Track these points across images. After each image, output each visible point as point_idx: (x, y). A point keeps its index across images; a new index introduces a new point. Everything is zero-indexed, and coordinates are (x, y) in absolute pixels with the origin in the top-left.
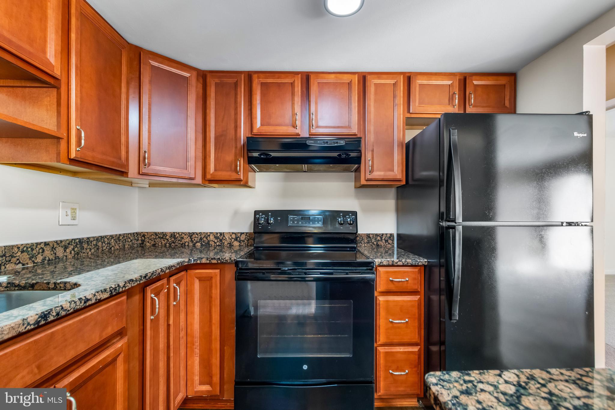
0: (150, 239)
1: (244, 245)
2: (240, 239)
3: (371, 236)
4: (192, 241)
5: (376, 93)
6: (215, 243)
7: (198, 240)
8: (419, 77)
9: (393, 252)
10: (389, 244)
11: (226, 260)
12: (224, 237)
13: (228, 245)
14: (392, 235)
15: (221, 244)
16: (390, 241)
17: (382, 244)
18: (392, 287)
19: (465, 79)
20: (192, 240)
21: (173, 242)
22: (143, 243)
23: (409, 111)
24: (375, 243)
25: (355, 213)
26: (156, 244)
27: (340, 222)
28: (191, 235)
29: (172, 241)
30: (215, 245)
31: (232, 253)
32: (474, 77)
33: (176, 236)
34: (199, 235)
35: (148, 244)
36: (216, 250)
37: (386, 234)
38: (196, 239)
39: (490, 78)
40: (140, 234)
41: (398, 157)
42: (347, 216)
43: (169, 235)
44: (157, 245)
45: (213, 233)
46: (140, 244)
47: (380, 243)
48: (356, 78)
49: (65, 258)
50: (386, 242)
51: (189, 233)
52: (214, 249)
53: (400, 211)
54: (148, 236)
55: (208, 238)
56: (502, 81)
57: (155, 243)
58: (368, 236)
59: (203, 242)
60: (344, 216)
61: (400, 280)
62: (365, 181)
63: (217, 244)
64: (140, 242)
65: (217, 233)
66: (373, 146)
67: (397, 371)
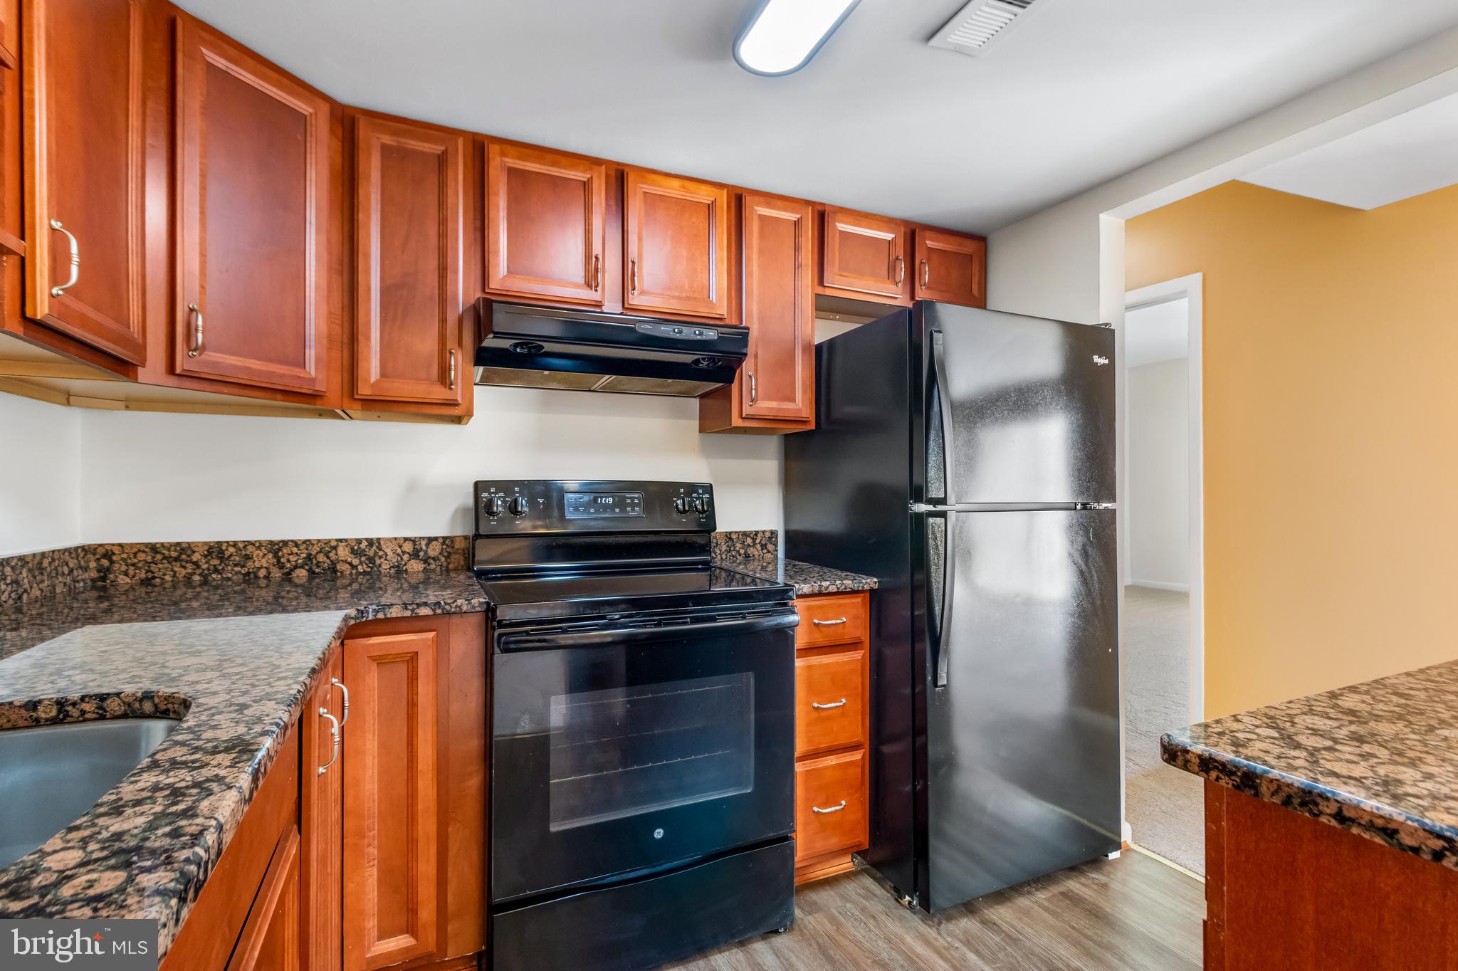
0: (133, 565)
1: (438, 569)
2: (426, 552)
3: (734, 537)
4: (281, 566)
5: (762, 235)
6: (354, 567)
7: (300, 561)
8: (839, 216)
9: (776, 569)
10: (769, 552)
11: (456, 607)
12: (380, 549)
13: (393, 571)
14: (774, 534)
15: (372, 568)
16: (770, 547)
17: (756, 553)
18: (819, 639)
19: (913, 234)
20: (279, 561)
21: (216, 571)
22: (103, 579)
23: (821, 283)
24: (742, 551)
25: (709, 489)
26: (154, 578)
27: (681, 507)
28: (275, 548)
29: (212, 568)
30: (354, 571)
32: (928, 233)
33: (227, 554)
34: (301, 547)
35: (123, 580)
36: (355, 586)
37: (764, 532)
38: (293, 558)
39: (952, 239)
40: (94, 550)
41: (802, 372)
42: (694, 495)
43: (204, 550)
44: (158, 580)
45: (346, 540)
46: (93, 580)
47: (751, 551)
48: (723, 198)
50: (762, 549)
51: (271, 543)
52: (350, 585)
53: (791, 484)
54: (124, 556)
55: (332, 555)
56: (969, 247)
57: (150, 575)
58: (728, 536)
59: (314, 568)
60: (688, 494)
61: (834, 622)
62: (740, 420)
63: (360, 569)
64: (94, 574)
65: (359, 541)
66: (757, 346)
67: (826, 805)
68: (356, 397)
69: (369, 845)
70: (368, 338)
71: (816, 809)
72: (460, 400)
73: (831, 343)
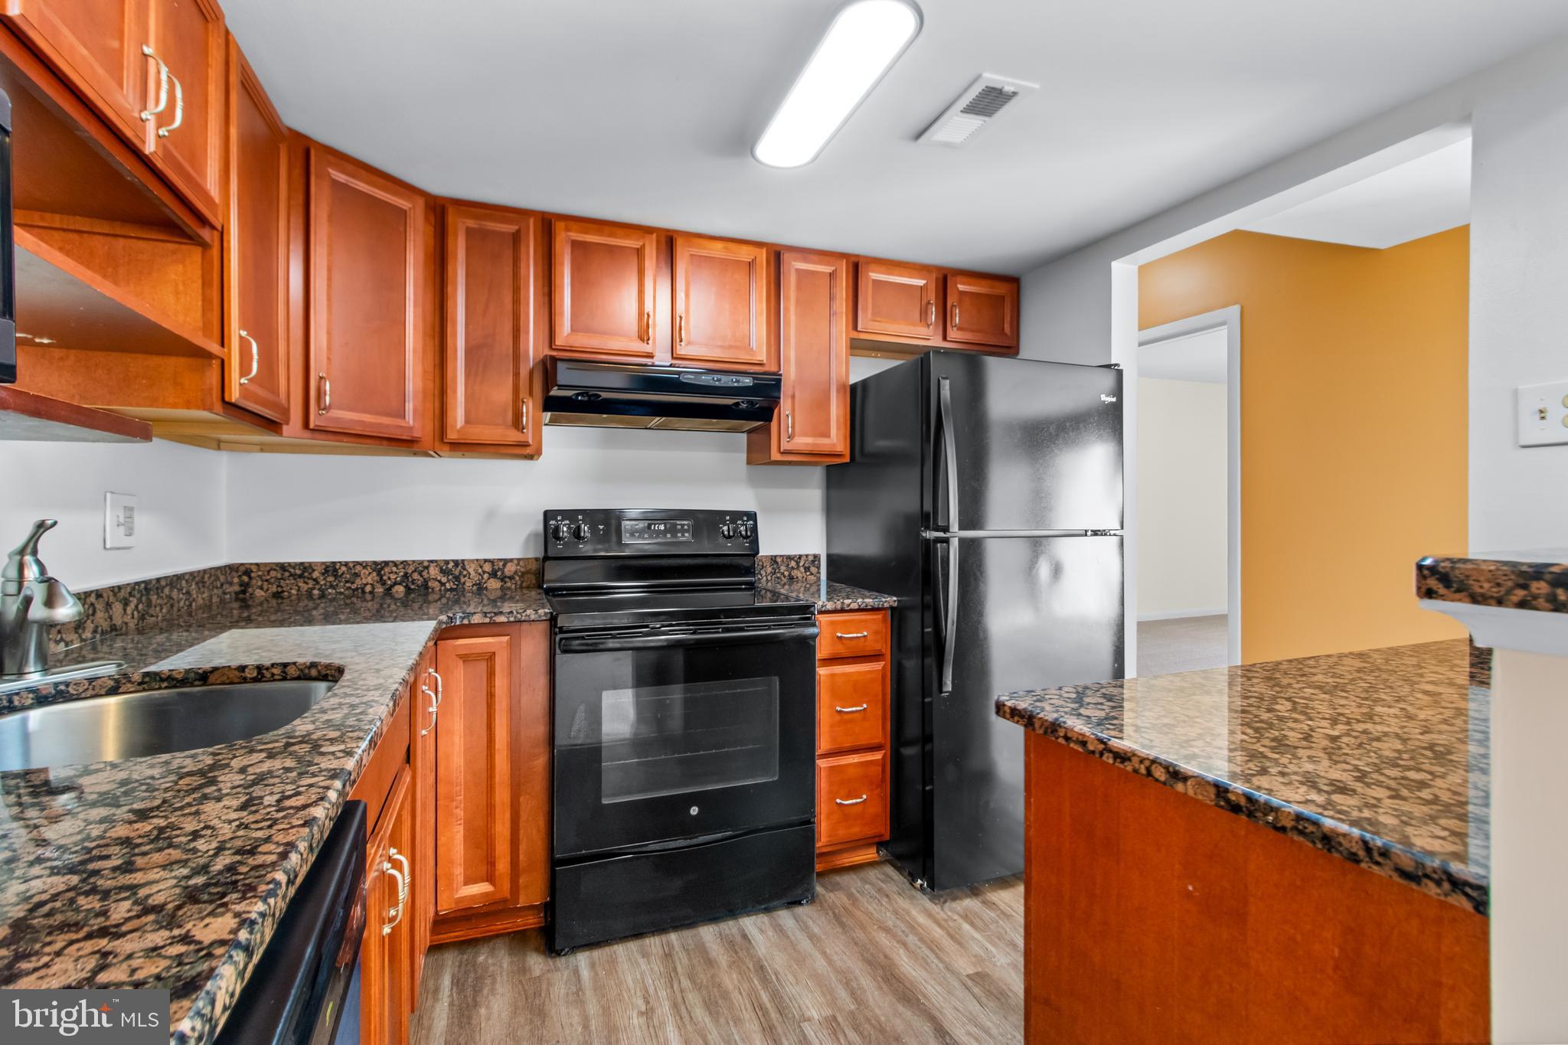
0: (267, 581)
1: (513, 587)
2: (503, 573)
3: (779, 560)
4: (383, 583)
5: (799, 287)
6: (443, 584)
7: (399, 579)
8: (872, 266)
9: (819, 590)
10: (812, 574)
11: (526, 615)
12: (465, 569)
13: (475, 588)
14: (816, 557)
15: (457, 585)
16: (813, 570)
17: (800, 575)
18: (841, 650)
19: (945, 279)
20: (381, 579)
21: (332, 586)
22: (244, 592)
23: (855, 327)
24: (786, 573)
25: (752, 516)
26: (283, 592)
27: (726, 533)
28: (379, 567)
29: (328, 584)
30: (443, 588)
31: (484, 606)
32: (959, 278)
33: (340, 572)
34: (400, 567)
35: (259, 593)
36: (444, 601)
37: (807, 556)
38: (393, 576)
39: (984, 282)
40: (238, 568)
41: (837, 411)
42: (739, 522)
43: (321, 569)
44: (286, 593)
45: (436, 561)
46: (237, 593)
47: (795, 573)
48: (762, 256)
49: (124, 626)
50: (806, 572)
51: (375, 563)
52: (440, 599)
53: (831, 510)
54: (260, 573)
55: (425, 573)
56: (1001, 289)
57: (280, 589)
58: (773, 559)
59: (410, 584)
60: (733, 521)
61: (855, 635)
62: (779, 454)
63: (448, 586)
64: (237, 588)
65: (447, 562)
66: (794, 387)
67: (848, 798)
68: (445, 441)
69: (456, 808)
70: (455, 391)
71: (838, 801)
72: (531, 443)
73: (864, 383)
